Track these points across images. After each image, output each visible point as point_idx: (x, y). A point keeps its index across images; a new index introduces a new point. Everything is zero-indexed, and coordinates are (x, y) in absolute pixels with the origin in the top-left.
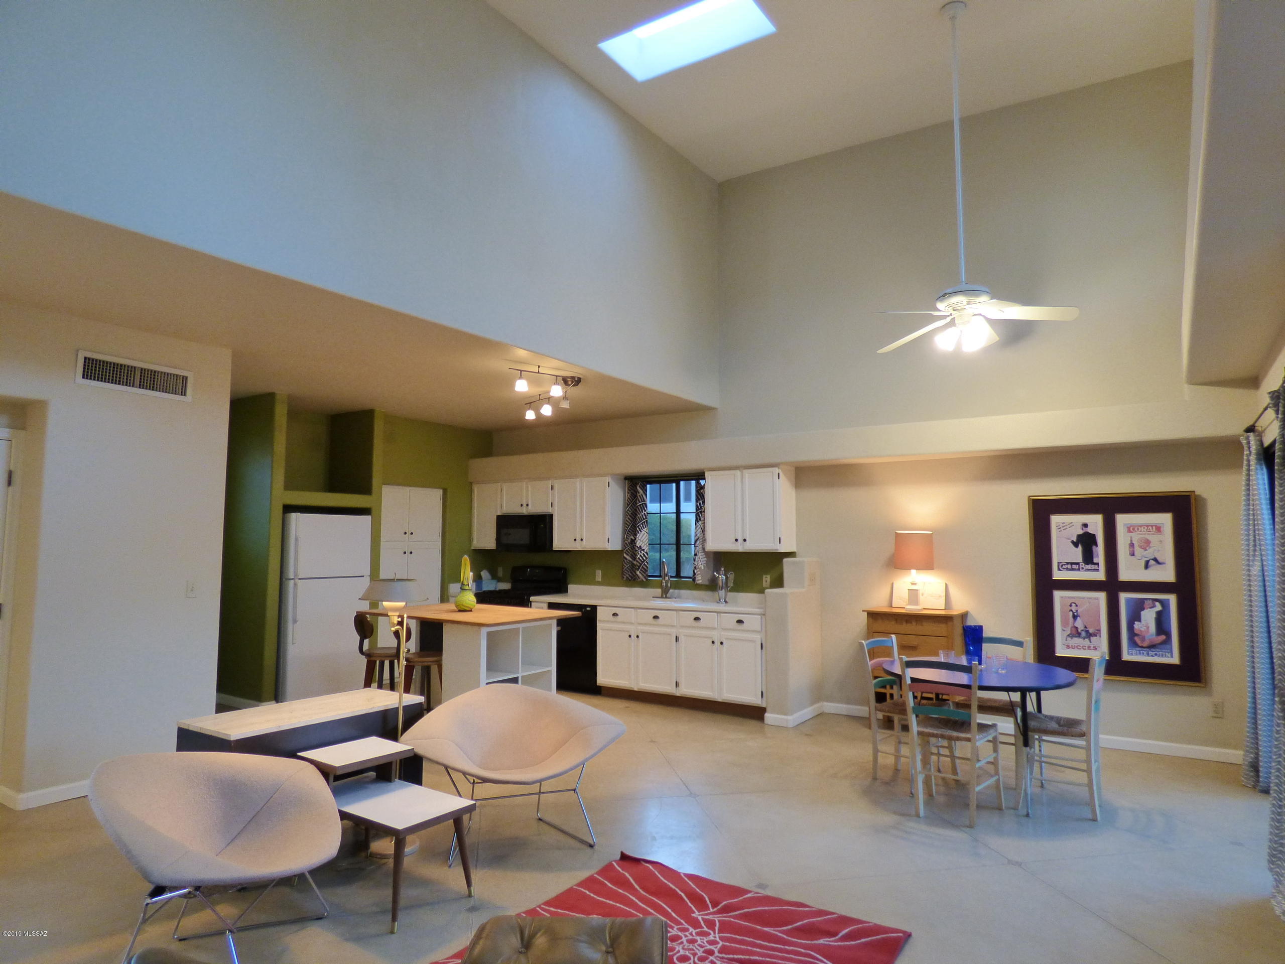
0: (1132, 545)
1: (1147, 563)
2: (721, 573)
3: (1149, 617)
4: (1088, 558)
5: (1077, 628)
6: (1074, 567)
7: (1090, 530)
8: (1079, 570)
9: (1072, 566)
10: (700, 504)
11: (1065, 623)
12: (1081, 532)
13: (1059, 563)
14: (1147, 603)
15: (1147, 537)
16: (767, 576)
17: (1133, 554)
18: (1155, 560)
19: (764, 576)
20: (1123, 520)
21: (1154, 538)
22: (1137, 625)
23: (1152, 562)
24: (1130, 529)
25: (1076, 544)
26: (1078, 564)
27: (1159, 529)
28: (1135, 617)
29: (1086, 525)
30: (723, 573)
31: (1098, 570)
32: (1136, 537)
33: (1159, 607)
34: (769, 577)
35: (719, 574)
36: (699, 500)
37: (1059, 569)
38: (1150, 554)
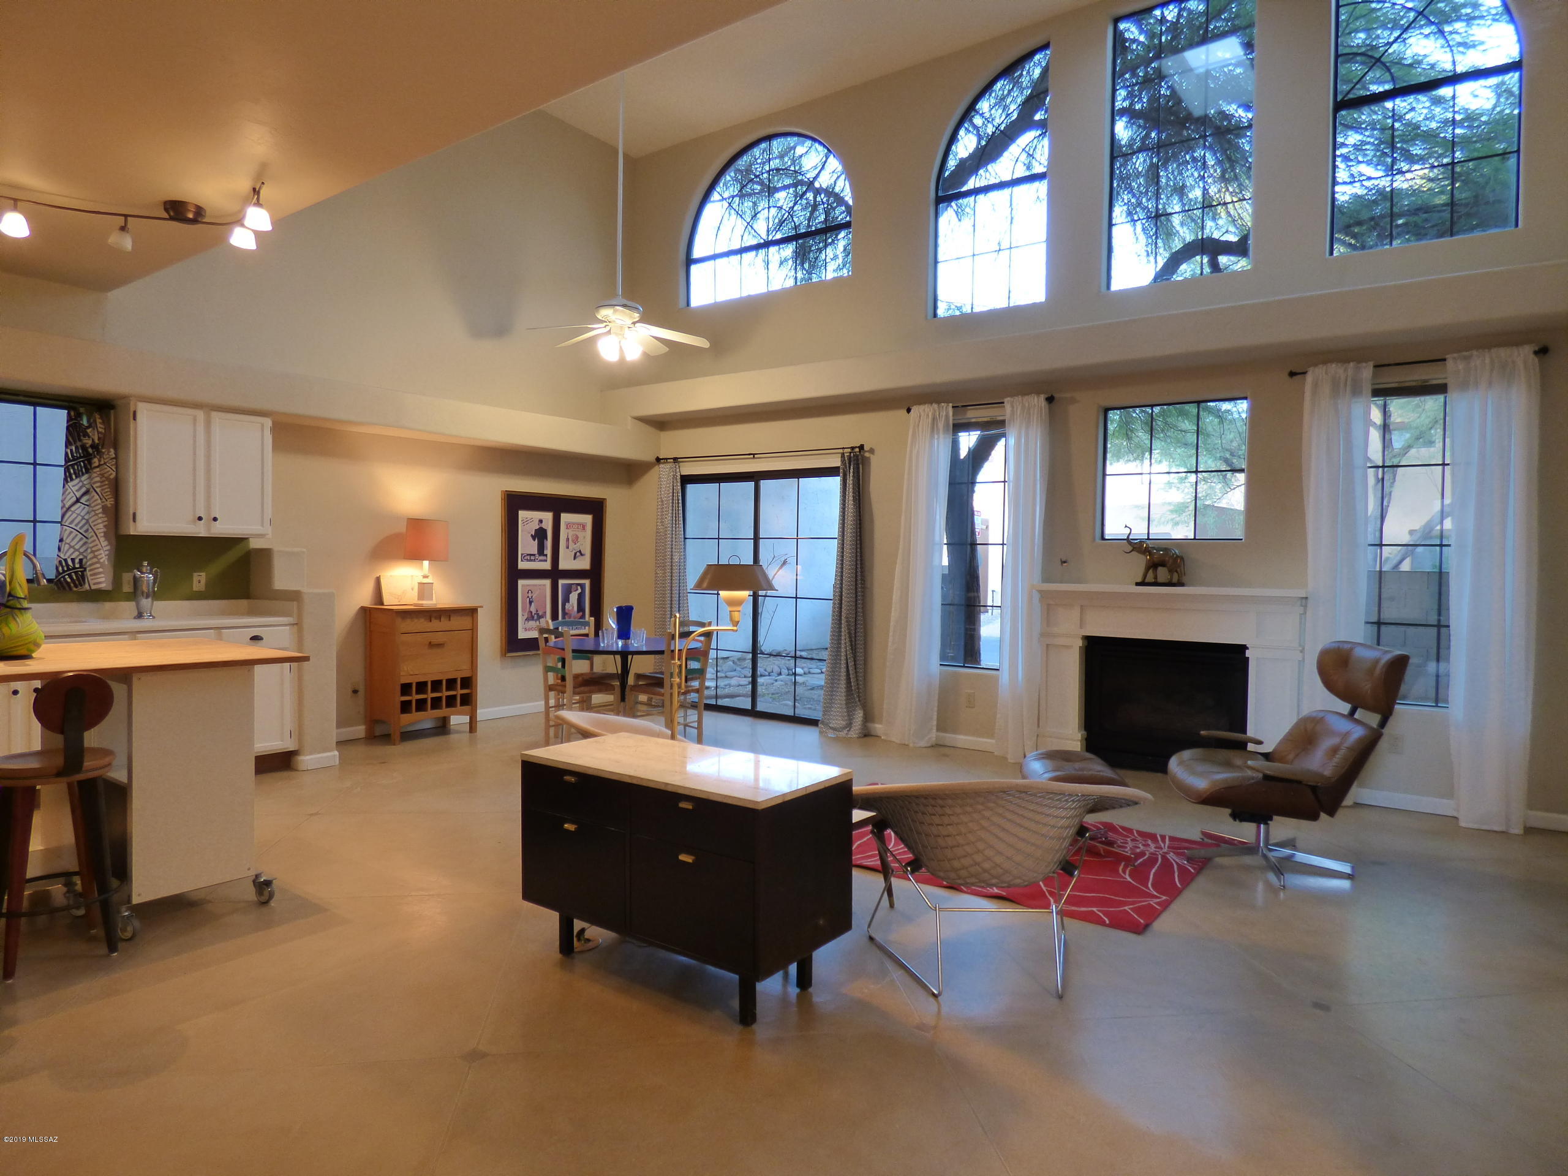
0: (568, 540)
1: (575, 554)
2: (144, 570)
3: (574, 597)
4: (541, 550)
5: (531, 612)
6: (532, 558)
7: (544, 526)
8: (534, 560)
9: (530, 557)
10: (71, 450)
11: (524, 610)
12: (537, 527)
13: (522, 554)
14: (574, 586)
15: (577, 533)
16: (201, 574)
17: (568, 548)
18: (580, 552)
19: (195, 574)
20: (565, 518)
21: (580, 534)
22: (567, 606)
23: (578, 554)
24: (569, 526)
25: (534, 537)
26: (534, 555)
27: (584, 527)
28: (566, 600)
29: (541, 521)
30: (147, 570)
31: (546, 561)
32: (571, 533)
33: (579, 590)
34: (203, 574)
35: (142, 573)
36: (71, 444)
37: (522, 561)
38: (577, 547)
